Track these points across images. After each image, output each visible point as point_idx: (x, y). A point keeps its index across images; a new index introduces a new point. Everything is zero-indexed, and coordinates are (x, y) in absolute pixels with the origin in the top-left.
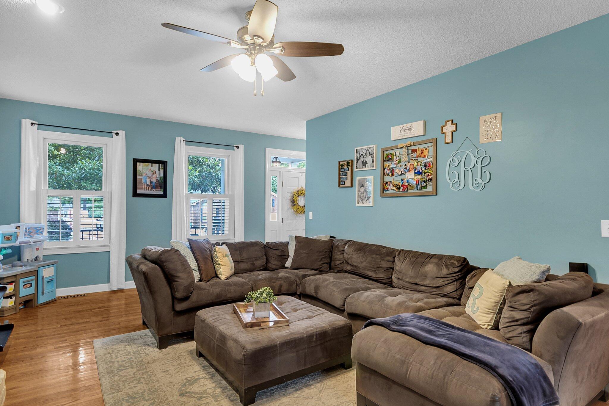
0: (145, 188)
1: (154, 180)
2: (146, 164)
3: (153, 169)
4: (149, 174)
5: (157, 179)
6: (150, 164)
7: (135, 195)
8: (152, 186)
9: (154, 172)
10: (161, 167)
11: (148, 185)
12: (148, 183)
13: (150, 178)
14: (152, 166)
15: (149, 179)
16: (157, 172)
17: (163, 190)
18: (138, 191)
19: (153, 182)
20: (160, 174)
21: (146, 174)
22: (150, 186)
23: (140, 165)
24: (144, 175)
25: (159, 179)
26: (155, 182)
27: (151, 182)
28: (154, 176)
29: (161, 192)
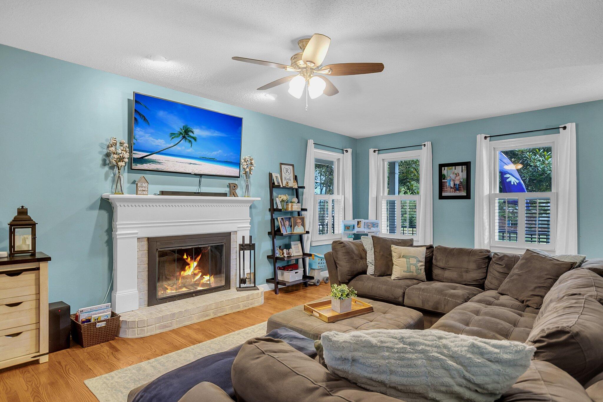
0: (449, 191)
1: (457, 182)
2: (450, 167)
3: (456, 172)
4: (453, 176)
5: (460, 181)
6: (454, 167)
7: (441, 197)
8: (455, 188)
9: (457, 174)
10: (464, 169)
11: (451, 188)
12: (452, 185)
13: (454, 180)
14: (455, 169)
15: (453, 182)
16: (460, 173)
17: (465, 191)
18: (443, 193)
19: (456, 184)
20: (463, 175)
21: (450, 177)
22: (453, 188)
23: (444, 170)
24: (449, 178)
25: (462, 180)
26: (459, 184)
27: (454, 185)
28: (458, 178)
29: (464, 194)
